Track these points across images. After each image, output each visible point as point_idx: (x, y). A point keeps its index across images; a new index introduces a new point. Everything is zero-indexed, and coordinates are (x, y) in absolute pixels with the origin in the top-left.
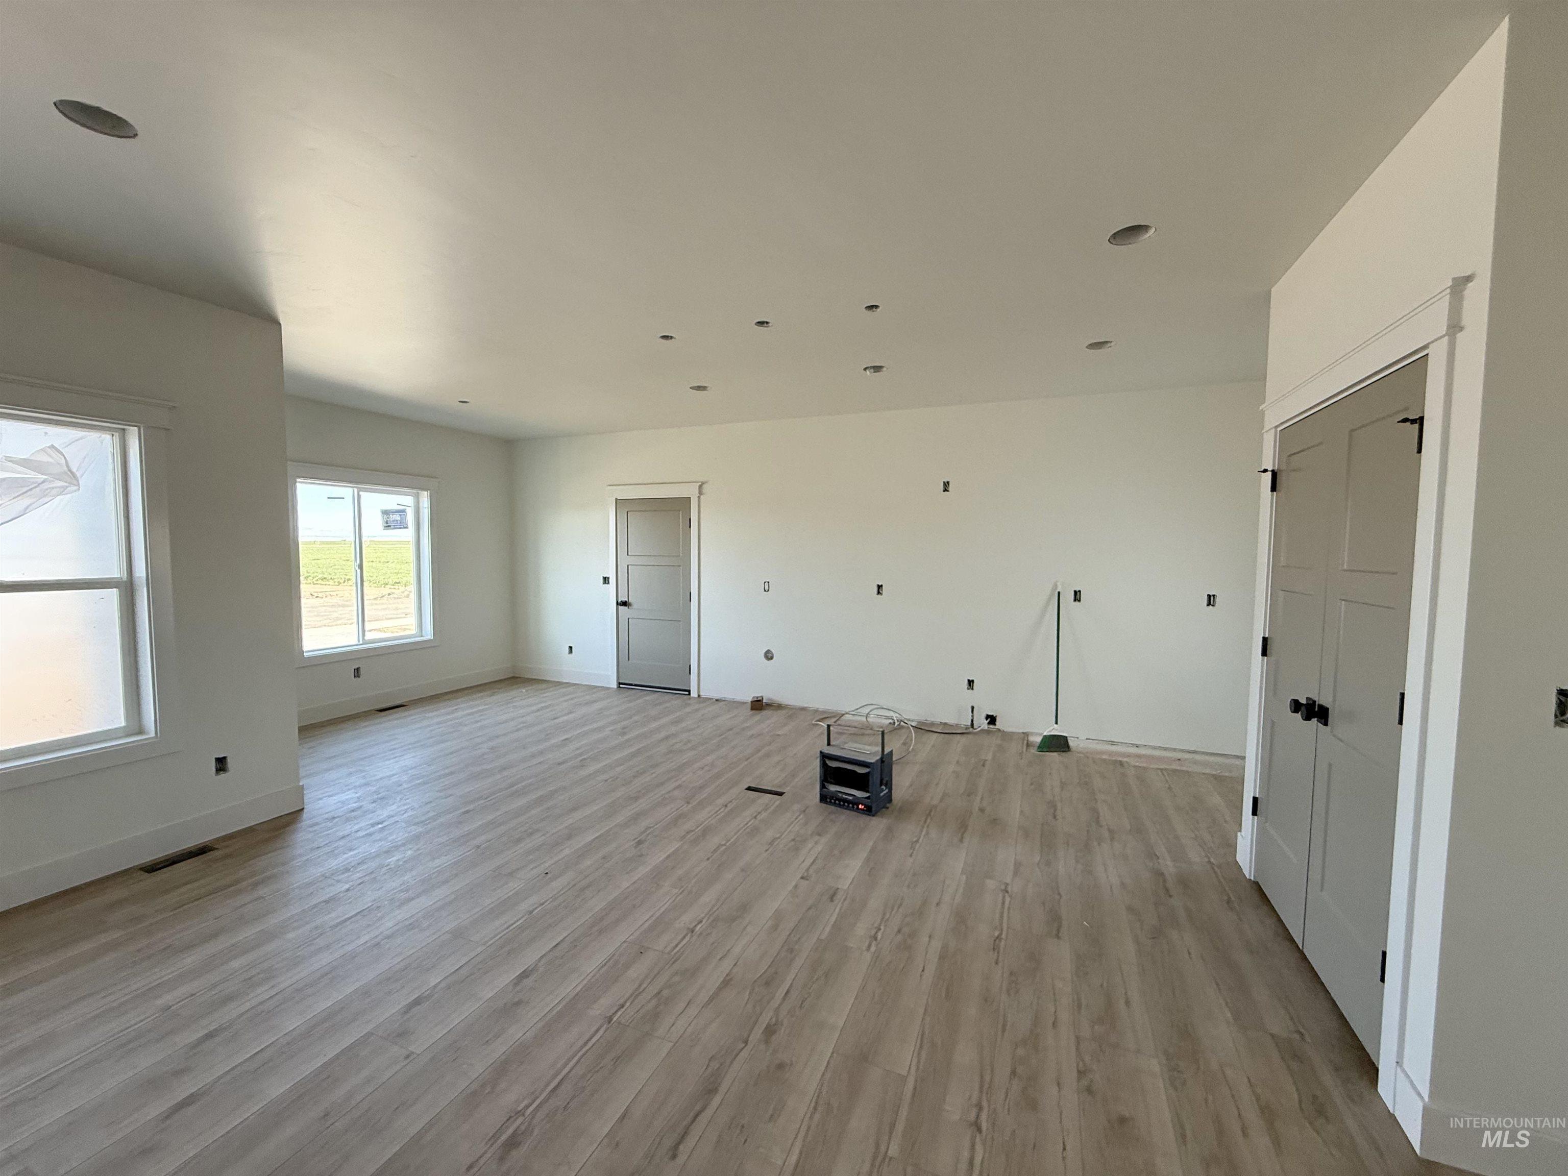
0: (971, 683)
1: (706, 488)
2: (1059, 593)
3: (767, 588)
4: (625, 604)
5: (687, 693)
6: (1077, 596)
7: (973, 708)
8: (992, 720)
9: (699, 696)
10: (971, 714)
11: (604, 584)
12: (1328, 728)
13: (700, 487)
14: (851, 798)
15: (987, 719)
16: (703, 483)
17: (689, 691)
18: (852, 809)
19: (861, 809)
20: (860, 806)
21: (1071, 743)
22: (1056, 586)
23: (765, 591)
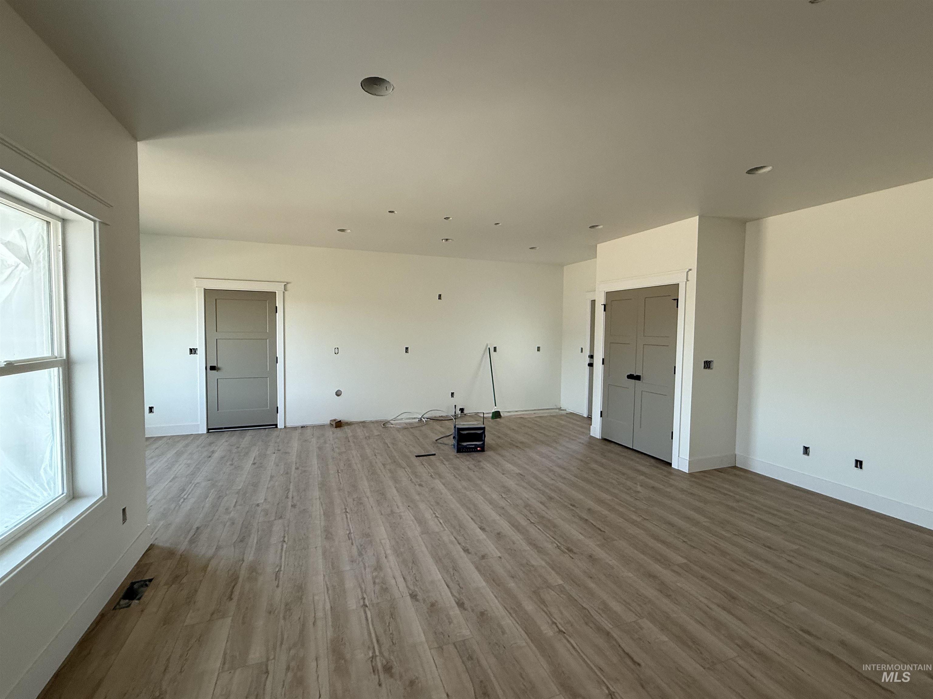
0: (452, 394)
1: (289, 286)
2: (489, 348)
3: (336, 352)
4: (213, 368)
5: (274, 426)
6: (495, 349)
7: (455, 406)
8: (462, 410)
9: (285, 427)
10: (454, 409)
11: (190, 354)
12: (641, 381)
13: (285, 285)
14: (473, 446)
15: (460, 410)
16: (287, 283)
17: (276, 425)
18: (475, 451)
19: (479, 450)
20: (478, 449)
21: (502, 414)
22: (487, 345)
23: (335, 353)
